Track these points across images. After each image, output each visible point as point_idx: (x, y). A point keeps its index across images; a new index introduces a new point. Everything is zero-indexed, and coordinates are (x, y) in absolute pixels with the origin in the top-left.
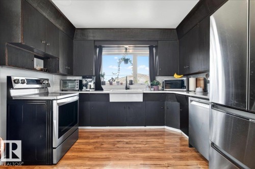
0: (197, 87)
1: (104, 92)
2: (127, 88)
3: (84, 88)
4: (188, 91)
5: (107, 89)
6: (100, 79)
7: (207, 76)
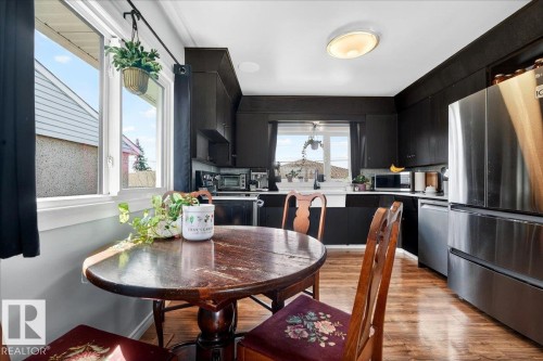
0: (426, 185)
1: (280, 193)
2: (316, 187)
3: (253, 188)
4: (413, 191)
5: (284, 188)
6: (274, 173)
7: (443, 170)
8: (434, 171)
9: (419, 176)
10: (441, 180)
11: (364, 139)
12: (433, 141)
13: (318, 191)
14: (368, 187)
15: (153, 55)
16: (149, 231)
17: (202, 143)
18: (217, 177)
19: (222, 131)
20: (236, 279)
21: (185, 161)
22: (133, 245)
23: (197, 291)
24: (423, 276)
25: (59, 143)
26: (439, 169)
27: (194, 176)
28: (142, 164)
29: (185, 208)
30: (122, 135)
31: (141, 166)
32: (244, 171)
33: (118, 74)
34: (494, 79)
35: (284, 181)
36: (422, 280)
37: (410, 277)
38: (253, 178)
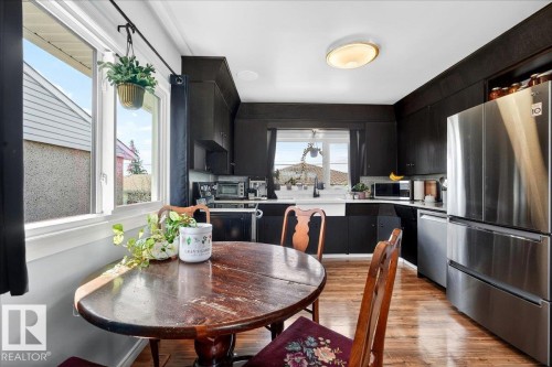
0: (426, 194)
1: (279, 201)
2: (316, 195)
3: (251, 196)
4: (413, 200)
5: (283, 196)
6: (272, 181)
7: (442, 179)
8: (433, 180)
9: (418, 185)
10: (440, 190)
11: (363, 146)
12: (432, 149)
13: (317, 200)
14: (367, 195)
15: (149, 70)
16: (144, 252)
17: (199, 153)
18: (215, 187)
19: (220, 140)
20: (234, 313)
21: (182, 174)
22: (128, 268)
23: (194, 329)
24: (423, 288)
25: (50, 148)
26: (438, 178)
27: (191, 187)
28: (137, 167)
29: (182, 229)
30: (115, 139)
31: (136, 169)
32: (243, 179)
33: (112, 88)
34: (491, 91)
35: (283, 188)
36: (422, 291)
37: (409, 288)
38: (252, 186)
